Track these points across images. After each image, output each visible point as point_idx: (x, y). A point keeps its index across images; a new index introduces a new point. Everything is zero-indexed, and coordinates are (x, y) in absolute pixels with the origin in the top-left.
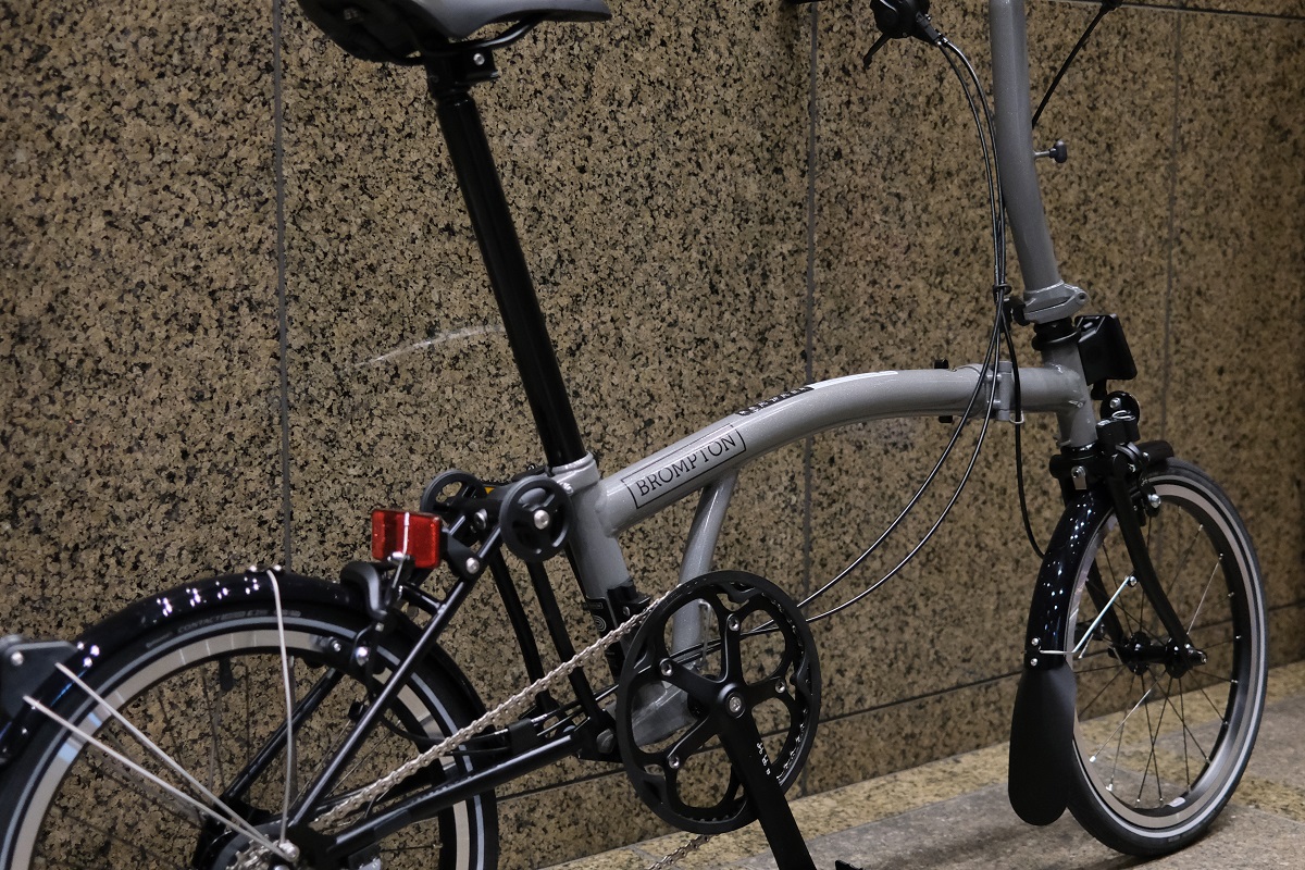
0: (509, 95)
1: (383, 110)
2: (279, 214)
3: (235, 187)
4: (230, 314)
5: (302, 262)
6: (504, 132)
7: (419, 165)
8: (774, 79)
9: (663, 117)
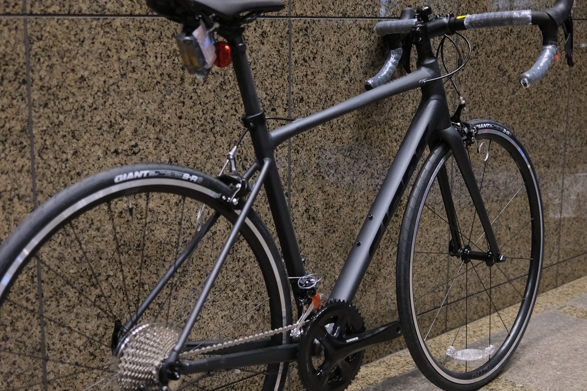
0: (144, 85)
1: (82, 98)
2: (32, 152)
3: (9, 141)
4: (9, 202)
5: (44, 174)
6: (142, 103)
7: (101, 122)
8: (271, 67)
9: (219, 89)
